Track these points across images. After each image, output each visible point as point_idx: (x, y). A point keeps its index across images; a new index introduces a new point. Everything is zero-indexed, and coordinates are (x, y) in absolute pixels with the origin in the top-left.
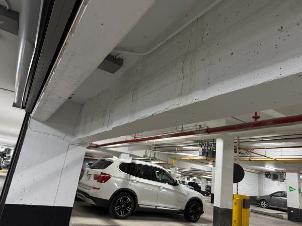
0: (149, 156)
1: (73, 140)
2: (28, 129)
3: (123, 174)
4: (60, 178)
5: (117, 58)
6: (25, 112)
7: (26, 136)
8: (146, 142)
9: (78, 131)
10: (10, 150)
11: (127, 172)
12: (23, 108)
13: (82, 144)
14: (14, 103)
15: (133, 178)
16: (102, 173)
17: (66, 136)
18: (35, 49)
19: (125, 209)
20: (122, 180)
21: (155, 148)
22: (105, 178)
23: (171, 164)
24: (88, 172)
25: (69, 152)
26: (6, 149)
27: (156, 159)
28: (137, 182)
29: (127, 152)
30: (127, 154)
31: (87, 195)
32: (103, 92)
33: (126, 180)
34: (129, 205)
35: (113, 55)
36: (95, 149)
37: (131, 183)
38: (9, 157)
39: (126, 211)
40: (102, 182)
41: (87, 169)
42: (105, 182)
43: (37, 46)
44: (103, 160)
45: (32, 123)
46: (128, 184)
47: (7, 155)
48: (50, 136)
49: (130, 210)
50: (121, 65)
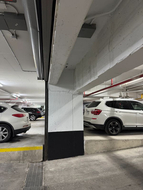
0: (123, 96)
1: (74, 92)
2: (49, 90)
3: (109, 108)
4: (72, 115)
5: (91, 24)
6: (45, 81)
7: (49, 94)
8: (120, 86)
9: (76, 86)
10: (43, 106)
11: (112, 107)
12: (43, 79)
13: (80, 93)
14: (38, 77)
15: (116, 110)
16: (96, 109)
17: (69, 91)
18: (39, 33)
19: (115, 129)
20: (110, 112)
21: (126, 90)
22: (98, 112)
23: (141, 98)
24: (87, 110)
25: (74, 99)
26: (41, 106)
27: (128, 97)
28: (120, 112)
29: (107, 96)
30: (108, 97)
31: (89, 123)
32: (85, 56)
33: (112, 112)
34: (117, 126)
35: (88, 23)
36: (87, 98)
37: (116, 113)
38: (44, 110)
39: (116, 131)
40: (97, 115)
41: (86, 108)
42: (98, 114)
43: (39, 30)
44: (94, 102)
45: (50, 86)
46: (114, 114)
47: (43, 109)
48: (61, 92)
49: (119, 129)
50: (95, 29)
